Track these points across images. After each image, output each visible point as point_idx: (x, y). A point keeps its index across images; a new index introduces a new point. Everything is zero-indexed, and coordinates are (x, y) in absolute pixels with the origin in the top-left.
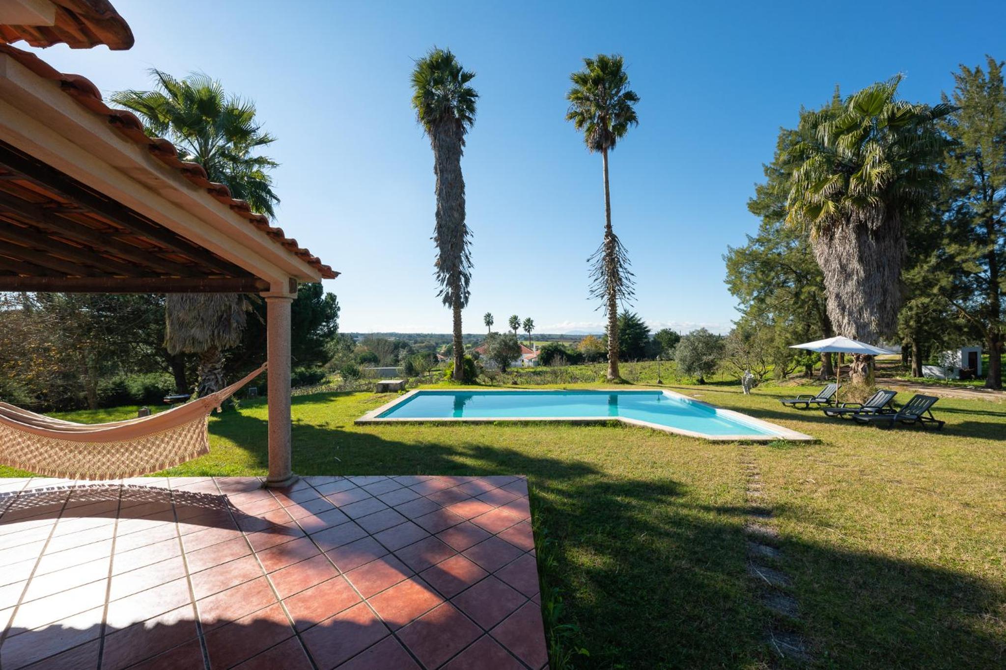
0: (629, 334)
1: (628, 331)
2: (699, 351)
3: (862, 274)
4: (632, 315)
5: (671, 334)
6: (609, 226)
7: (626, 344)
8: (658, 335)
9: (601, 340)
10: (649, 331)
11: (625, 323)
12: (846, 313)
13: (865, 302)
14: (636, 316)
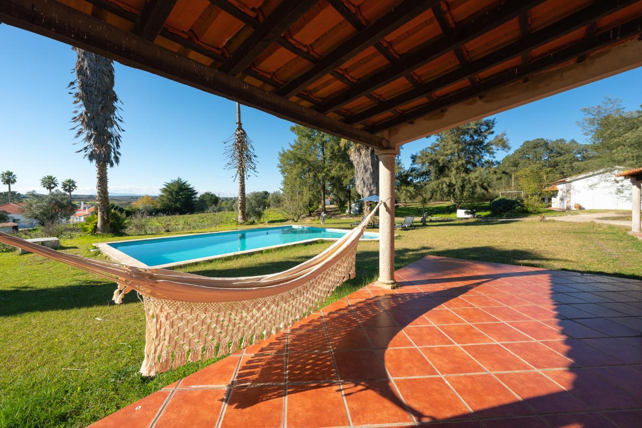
0: (182, 195)
1: (181, 193)
2: (253, 205)
3: (372, 170)
4: (184, 182)
5: (212, 195)
6: (240, 123)
7: (180, 202)
8: (203, 196)
9: (157, 199)
10: (196, 193)
11: (179, 187)
12: (366, 186)
13: (373, 182)
14: (187, 183)
